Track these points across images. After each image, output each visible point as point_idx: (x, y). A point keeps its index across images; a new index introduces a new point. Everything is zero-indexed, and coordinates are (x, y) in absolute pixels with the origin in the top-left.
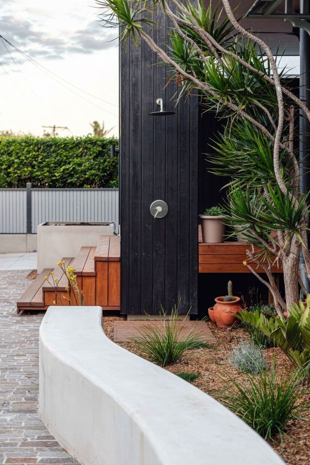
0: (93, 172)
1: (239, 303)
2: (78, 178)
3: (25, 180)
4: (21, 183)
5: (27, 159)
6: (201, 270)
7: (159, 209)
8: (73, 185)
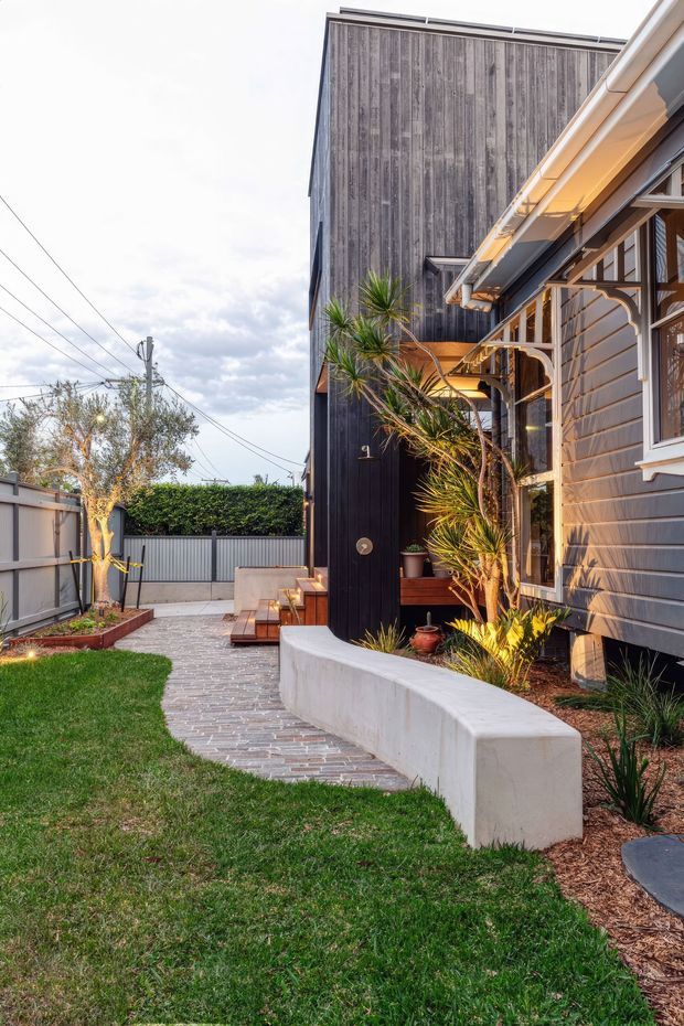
0: (278, 520)
1: (438, 632)
2: (263, 526)
3: (211, 528)
4: (206, 531)
5: (212, 507)
6: (402, 603)
7: (365, 546)
8: (257, 534)
